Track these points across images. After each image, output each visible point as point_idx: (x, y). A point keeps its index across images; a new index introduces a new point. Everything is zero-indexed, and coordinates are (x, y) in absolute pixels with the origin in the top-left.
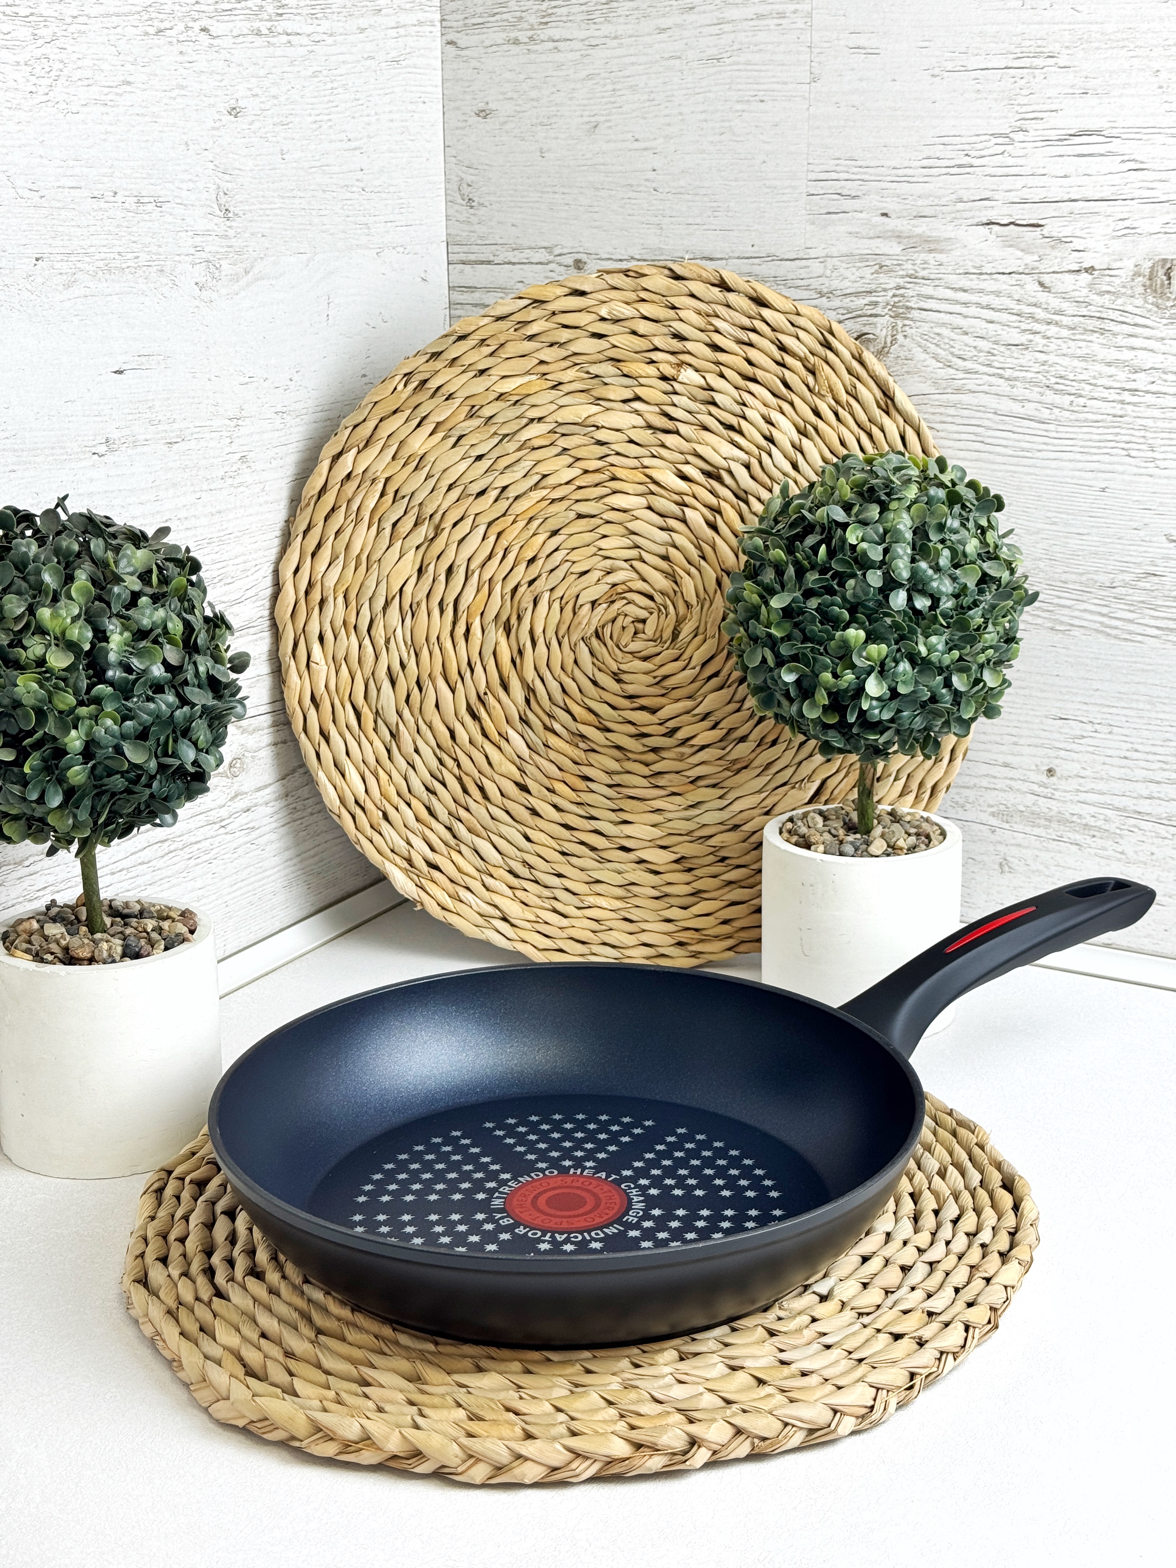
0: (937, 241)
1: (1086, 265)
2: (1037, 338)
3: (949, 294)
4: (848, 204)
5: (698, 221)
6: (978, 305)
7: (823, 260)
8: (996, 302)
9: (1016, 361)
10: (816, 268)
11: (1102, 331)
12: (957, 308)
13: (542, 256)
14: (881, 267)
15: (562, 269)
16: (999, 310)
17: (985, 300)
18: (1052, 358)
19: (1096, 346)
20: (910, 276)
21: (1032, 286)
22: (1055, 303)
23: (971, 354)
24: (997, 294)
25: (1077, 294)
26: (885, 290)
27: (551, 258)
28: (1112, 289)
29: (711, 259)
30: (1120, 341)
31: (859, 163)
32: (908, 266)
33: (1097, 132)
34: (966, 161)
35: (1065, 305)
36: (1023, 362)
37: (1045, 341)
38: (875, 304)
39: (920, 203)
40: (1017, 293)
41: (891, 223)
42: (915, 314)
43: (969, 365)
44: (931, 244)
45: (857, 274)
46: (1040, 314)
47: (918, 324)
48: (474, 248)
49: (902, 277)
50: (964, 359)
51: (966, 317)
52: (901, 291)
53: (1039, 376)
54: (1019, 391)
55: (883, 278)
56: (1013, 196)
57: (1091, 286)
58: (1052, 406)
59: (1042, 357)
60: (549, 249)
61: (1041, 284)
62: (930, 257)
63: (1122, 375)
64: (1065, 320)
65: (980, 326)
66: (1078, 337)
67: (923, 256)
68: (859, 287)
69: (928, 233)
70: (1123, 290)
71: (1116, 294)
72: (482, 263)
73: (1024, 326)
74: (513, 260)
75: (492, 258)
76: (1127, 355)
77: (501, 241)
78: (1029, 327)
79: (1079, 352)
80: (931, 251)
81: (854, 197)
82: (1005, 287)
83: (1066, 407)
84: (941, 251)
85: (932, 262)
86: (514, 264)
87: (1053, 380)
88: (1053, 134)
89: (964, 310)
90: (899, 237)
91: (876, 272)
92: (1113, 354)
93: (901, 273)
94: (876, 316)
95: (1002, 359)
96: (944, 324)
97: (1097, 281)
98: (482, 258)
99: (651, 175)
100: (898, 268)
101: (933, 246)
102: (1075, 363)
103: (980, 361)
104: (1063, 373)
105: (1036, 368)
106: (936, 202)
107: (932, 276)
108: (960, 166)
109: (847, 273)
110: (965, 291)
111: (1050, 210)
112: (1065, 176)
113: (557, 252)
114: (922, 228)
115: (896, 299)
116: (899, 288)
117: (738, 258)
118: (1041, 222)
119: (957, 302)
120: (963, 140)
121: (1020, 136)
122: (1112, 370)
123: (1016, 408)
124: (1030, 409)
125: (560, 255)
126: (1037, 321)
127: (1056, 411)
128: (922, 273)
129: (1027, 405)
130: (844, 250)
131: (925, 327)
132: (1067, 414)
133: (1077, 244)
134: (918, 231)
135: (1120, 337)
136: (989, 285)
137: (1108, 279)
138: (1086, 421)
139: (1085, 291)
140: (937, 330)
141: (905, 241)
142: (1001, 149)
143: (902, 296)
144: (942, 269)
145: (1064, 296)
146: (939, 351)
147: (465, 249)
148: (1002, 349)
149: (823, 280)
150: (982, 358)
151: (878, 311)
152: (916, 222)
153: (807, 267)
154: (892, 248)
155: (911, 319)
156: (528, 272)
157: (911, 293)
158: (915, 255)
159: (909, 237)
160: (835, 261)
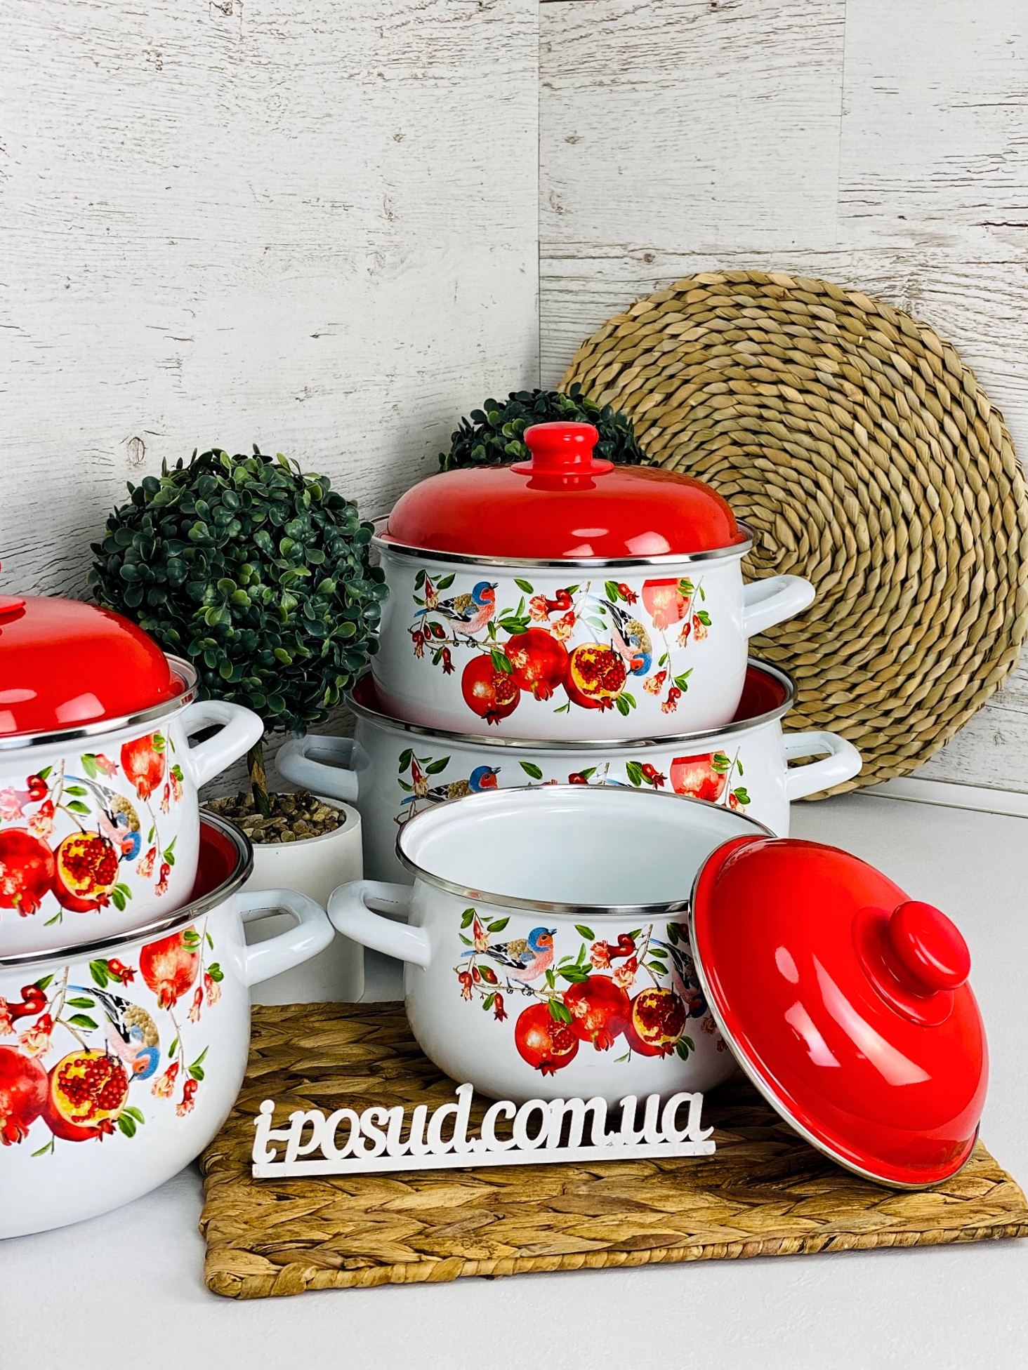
0: (944, 238)
2: (1025, 313)
3: (954, 279)
4: (872, 209)
5: (748, 222)
6: (977, 287)
7: (850, 253)
8: (991, 285)
9: (1009, 331)
10: (845, 259)
12: (960, 290)
13: (618, 251)
14: (898, 258)
15: (635, 262)
16: (995, 291)
17: (982, 283)
20: (922, 265)
21: (1020, 273)
23: (971, 326)
24: (993, 279)
26: (902, 276)
27: (626, 253)
29: (759, 253)
31: (882, 177)
32: (920, 257)
34: (968, 175)
36: (1014, 331)
38: (894, 287)
39: (930, 208)
40: (1009, 277)
41: (907, 224)
42: (926, 295)
43: (969, 334)
44: (939, 241)
45: (879, 264)
46: (1027, 294)
47: (928, 302)
48: (562, 246)
49: (916, 266)
50: (966, 330)
51: (967, 297)
52: (915, 277)
54: (1011, 354)
55: (899, 267)
56: (1006, 203)
60: (624, 246)
62: (938, 250)
65: (980, 305)
67: (933, 249)
68: (880, 274)
69: (937, 231)
72: (568, 257)
73: (1014, 304)
74: (594, 255)
75: (576, 254)
77: (584, 240)
78: (1018, 303)
80: (939, 245)
81: (876, 204)
82: (999, 272)
84: (948, 246)
85: (940, 254)
86: (593, 258)
89: (966, 292)
90: (913, 234)
91: (895, 262)
93: (915, 263)
94: (894, 296)
95: (997, 330)
96: (949, 303)
98: (568, 253)
99: (711, 187)
100: (912, 259)
103: (979, 331)
106: (943, 208)
107: (940, 265)
108: (963, 180)
109: (871, 263)
110: (966, 276)
113: (631, 247)
114: (932, 227)
115: (911, 283)
116: (913, 274)
117: (782, 253)
119: (960, 285)
120: (966, 160)
121: (1011, 157)
123: (1008, 368)
124: (1019, 369)
125: (633, 251)
126: (1025, 300)
128: (931, 263)
129: (1017, 365)
130: (869, 245)
131: (934, 305)
134: (929, 230)
136: (986, 271)
140: (944, 308)
141: (919, 238)
142: (996, 166)
143: (916, 280)
144: (948, 260)
146: (945, 323)
147: (554, 246)
148: (997, 321)
149: (850, 269)
150: (981, 329)
151: (895, 292)
152: (927, 223)
153: (837, 258)
154: (908, 243)
155: (923, 299)
156: (606, 265)
157: (922, 278)
158: (926, 249)
159: (921, 234)
160: (861, 254)
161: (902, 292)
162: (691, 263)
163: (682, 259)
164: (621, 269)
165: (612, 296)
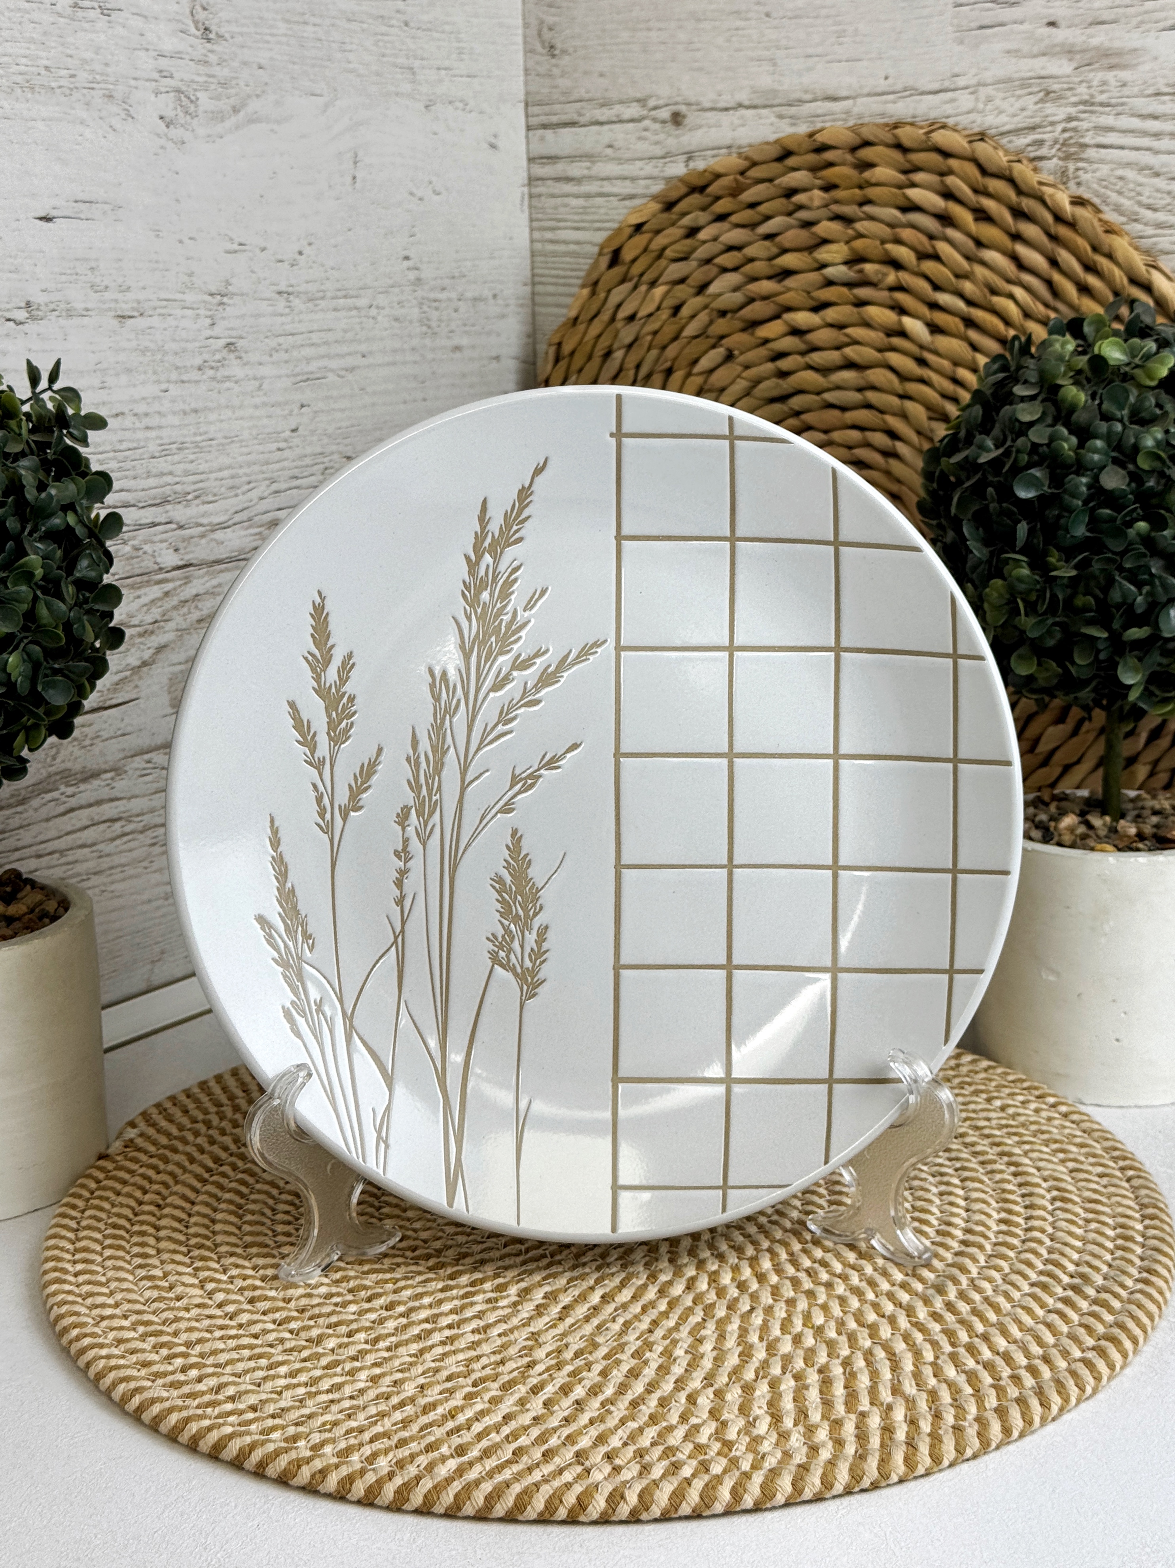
0: (1119, 53)
3: (1136, 123)
4: (1005, 14)
5: (820, 50)
7: (973, 89)
10: (965, 101)
12: (1146, 142)
13: (634, 111)
14: (1048, 93)
15: (657, 126)
20: (1085, 103)
23: (1164, 202)
26: (1052, 124)
27: (645, 112)
29: (835, 99)
32: (1082, 89)
38: (1040, 143)
39: (1096, 4)
41: (1060, 35)
42: (1091, 153)
43: (1161, 216)
45: (1017, 105)
47: (1095, 166)
48: (557, 107)
49: (1075, 104)
50: (1155, 210)
51: (1157, 152)
52: (1074, 124)
55: (1050, 108)
60: (642, 101)
62: (1110, 76)
67: (1100, 76)
68: (1021, 121)
69: (1107, 44)
72: (566, 125)
74: (602, 119)
75: (576, 118)
77: (587, 96)
80: (1111, 67)
84: (1127, 67)
85: (1113, 82)
86: (601, 123)
89: (1157, 144)
90: (1069, 51)
91: (1041, 101)
93: (1074, 99)
94: (1041, 159)
96: (1128, 165)
98: (564, 118)
100: (1069, 93)
101: (1113, 61)
107: (1113, 101)
109: (1005, 105)
110: (1156, 118)
113: (652, 103)
114: (1100, 38)
115: (1067, 135)
116: (1070, 119)
117: (869, 95)
119: (1145, 133)
125: (655, 108)
128: (1098, 100)
130: (1001, 74)
131: (1104, 170)
134: (1095, 42)
140: (1120, 172)
141: (1078, 56)
143: (1075, 130)
144: (1126, 91)
146: (1122, 200)
147: (547, 109)
149: (972, 116)
151: (1044, 151)
152: (1090, 30)
153: (953, 100)
154: (1062, 67)
155: (1087, 160)
156: (618, 134)
157: (1085, 125)
158: (1091, 75)
159: (1083, 51)
160: (989, 90)
161: (1053, 151)
162: (737, 122)
163: (725, 117)
164: (640, 138)
165: (628, 183)
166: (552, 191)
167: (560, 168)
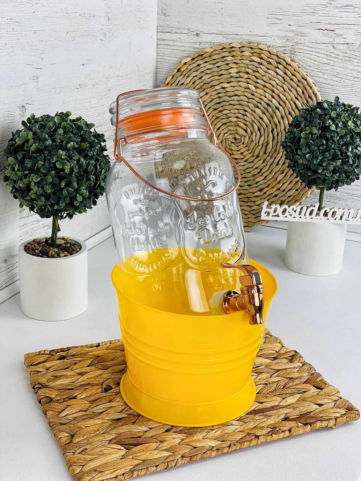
0: (304, 33)
1: (346, 42)
2: (332, 62)
3: (307, 48)
4: (279, 22)
5: (234, 24)
6: (315, 52)
7: (271, 37)
8: (320, 51)
9: (325, 68)
10: (269, 39)
11: (350, 61)
12: (309, 53)
13: (186, 31)
14: (288, 40)
15: (192, 35)
16: (321, 54)
17: (317, 50)
18: (335, 68)
19: (348, 65)
20: (296, 43)
21: (330, 47)
22: (337, 52)
23: (312, 65)
24: (321, 49)
25: (343, 50)
26: (289, 46)
27: (189, 32)
28: (353, 49)
29: (238, 35)
30: (355, 64)
31: (283, 10)
32: (296, 40)
33: (352, 6)
34: (314, 11)
35: (340, 53)
36: (327, 68)
37: (334, 63)
38: (286, 50)
39: (300, 22)
40: (326, 49)
41: (291, 28)
42: (297, 53)
43: (312, 68)
44: (303, 34)
45: (281, 41)
46: (333, 55)
47: (298, 56)
48: (165, 28)
49: (294, 43)
50: (311, 67)
51: (311, 55)
52: (293, 47)
53: (332, 72)
54: (326, 77)
55: (288, 43)
56: (327, 22)
57: (347, 48)
58: (334, 81)
59: (332, 67)
60: (188, 29)
61: (333, 47)
62: (302, 38)
63: (355, 73)
64: (340, 57)
65: (316, 58)
66: (343, 62)
67: (300, 37)
68: (281, 45)
69: (302, 31)
70: (356, 50)
71: (354, 51)
72: (168, 32)
73: (328, 58)
75: (171, 31)
76: (356, 68)
77: (174, 26)
78: (329, 59)
79: (343, 66)
80: (302, 36)
81: (281, 20)
82: (323, 47)
83: (339, 81)
84: (306, 36)
85: (303, 39)
86: (177, 33)
87: (336, 74)
88: (339, 5)
89: (311, 53)
90: (293, 32)
91: (286, 41)
92: (352, 67)
94: (286, 53)
95: (321, 67)
96: (305, 57)
97: (350, 47)
98: (168, 31)
99: (221, 10)
100: (293, 40)
101: (303, 35)
102: (342, 69)
103: (315, 67)
104: (338, 72)
105: (331, 70)
106: (305, 22)
107: (302, 43)
108: (312, 13)
109: (278, 41)
110: (312, 48)
111: (337, 26)
112: (342, 17)
113: (191, 30)
114: (300, 29)
115: (292, 49)
116: (292, 46)
117: (246, 35)
118: (334, 30)
119: (309, 51)
120: (313, 6)
121: (329, 5)
122: (352, 72)
123: (325, 81)
124: (328, 82)
125: (192, 31)
126: (332, 57)
127: (336, 82)
128: (299, 42)
129: (328, 80)
130: (277, 34)
131: (300, 57)
132: (339, 83)
133: (344, 36)
134: (299, 30)
135: (355, 63)
136: (319, 46)
137: (352, 46)
138: (344, 85)
139: (346, 50)
140: (303, 58)
141: (295, 33)
142: (324, 8)
143: (294, 48)
144: (305, 41)
145: (340, 50)
146: (303, 64)
147: (163, 28)
148: (322, 64)
149: (270, 43)
150: (316, 67)
151: (286, 52)
152: (298, 27)
153: (266, 39)
154: (292, 35)
155: (296, 55)
156: (182, 36)
157: (296, 47)
158: (298, 37)
159: (296, 32)
160: (275, 37)
161: (289, 52)
162: (213, 37)
163: (210, 35)
164: (187, 38)
165: (184, 48)
166: (163, 47)
167: (165, 42)
